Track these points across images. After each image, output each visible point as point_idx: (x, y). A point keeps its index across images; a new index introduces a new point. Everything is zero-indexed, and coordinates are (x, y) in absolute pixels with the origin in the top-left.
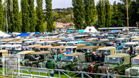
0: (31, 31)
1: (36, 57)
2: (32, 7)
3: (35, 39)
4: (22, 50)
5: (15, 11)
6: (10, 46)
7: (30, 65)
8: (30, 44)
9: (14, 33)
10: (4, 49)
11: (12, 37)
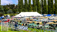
0: (52, 14)
1: (54, 25)
2: (52, 3)
3: (54, 17)
4: (48, 22)
5: (45, 5)
6: (43, 20)
7: (51, 28)
8: (52, 19)
9: (44, 15)
10: (40, 21)
11: (44, 16)
